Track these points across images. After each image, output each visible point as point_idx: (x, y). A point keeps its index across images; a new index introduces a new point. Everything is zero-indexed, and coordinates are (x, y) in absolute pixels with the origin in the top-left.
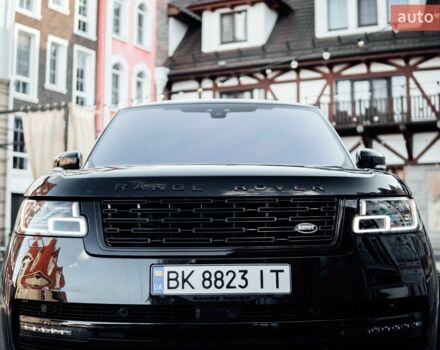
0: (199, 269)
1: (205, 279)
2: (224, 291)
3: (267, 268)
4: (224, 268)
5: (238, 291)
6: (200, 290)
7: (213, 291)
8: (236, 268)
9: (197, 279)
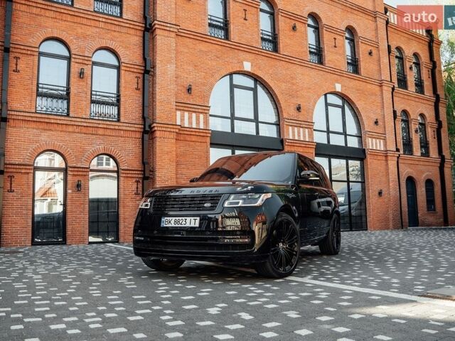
0: (174, 218)
1: (175, 222)
2: (180, 225)
3: (192, 218)
4: (180, 218)
5: (184, 225)
6: (173, 225)
7: (177, 225)
8: (184, 218)
9: (172, 222)
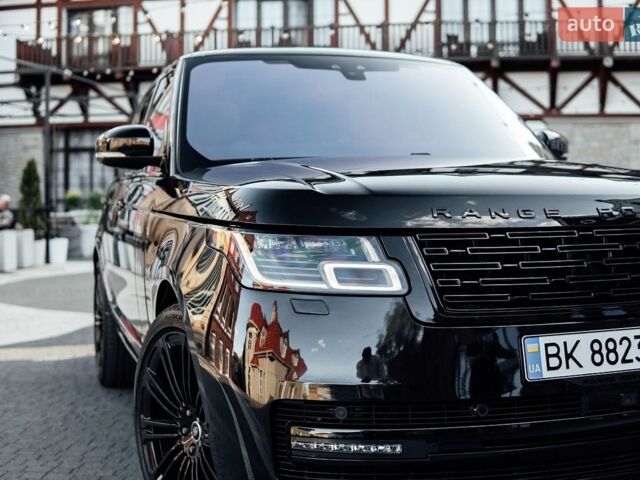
0: (586, 338)
1: (594, 352)
2: (620, 367)
4: (617, 334)
5: (637, 366)
6: (589, 369)
7: (606, 368)
8: (631, 333)
9: (583, 354)
